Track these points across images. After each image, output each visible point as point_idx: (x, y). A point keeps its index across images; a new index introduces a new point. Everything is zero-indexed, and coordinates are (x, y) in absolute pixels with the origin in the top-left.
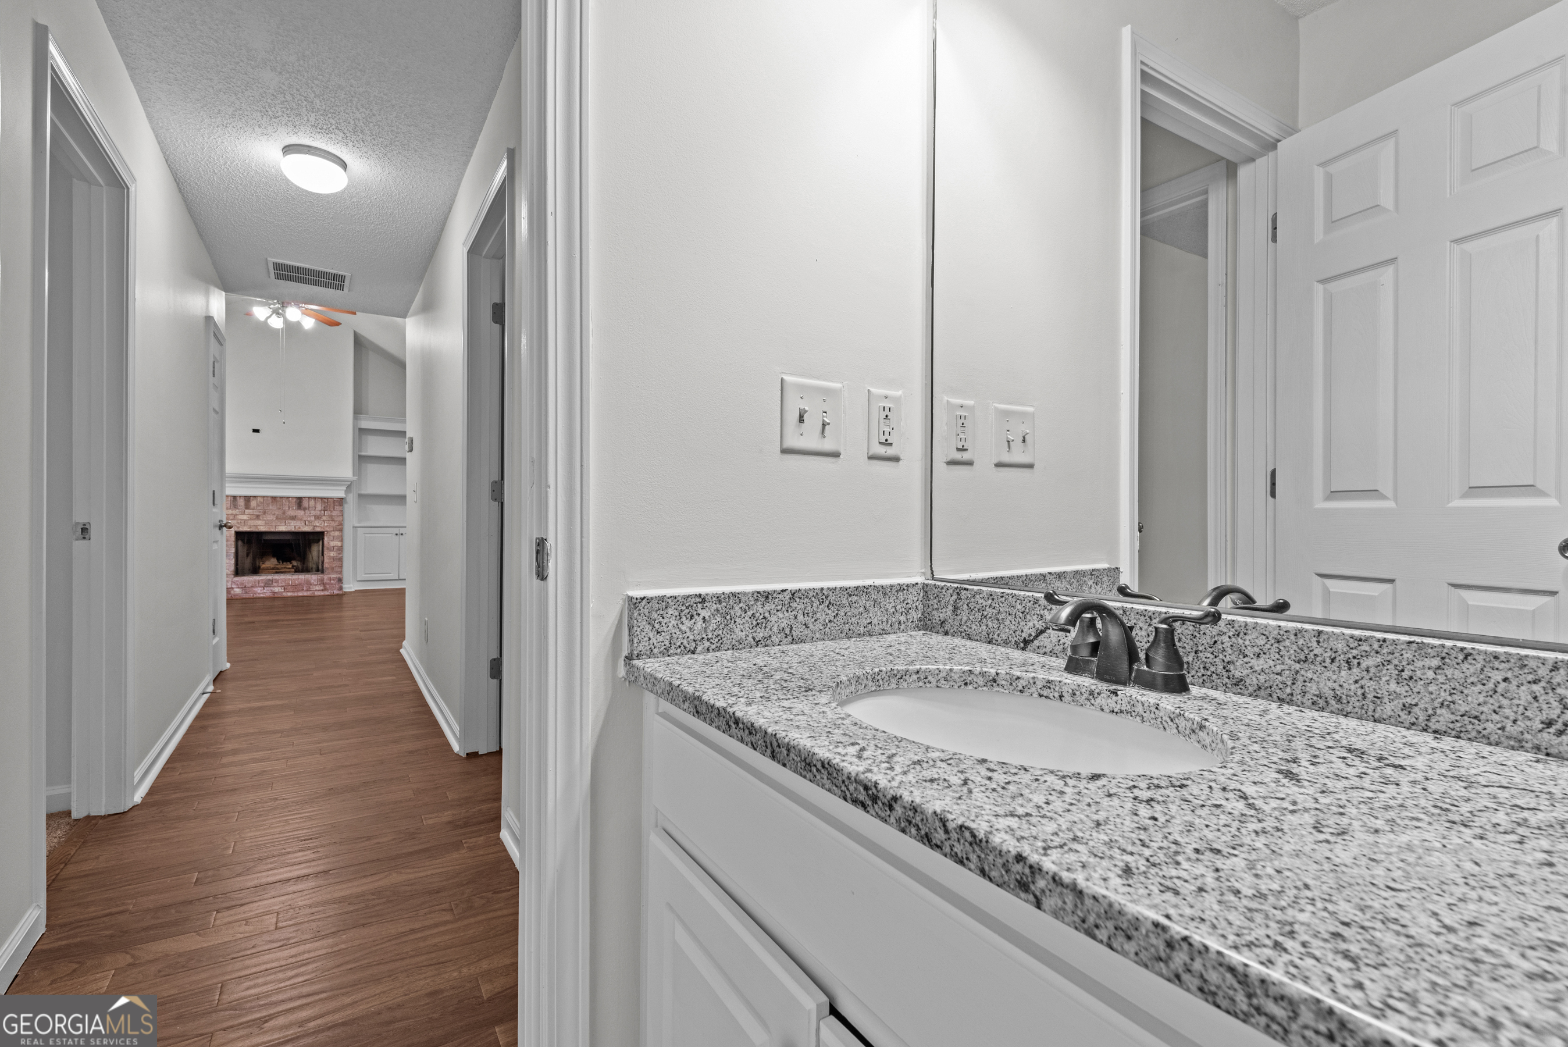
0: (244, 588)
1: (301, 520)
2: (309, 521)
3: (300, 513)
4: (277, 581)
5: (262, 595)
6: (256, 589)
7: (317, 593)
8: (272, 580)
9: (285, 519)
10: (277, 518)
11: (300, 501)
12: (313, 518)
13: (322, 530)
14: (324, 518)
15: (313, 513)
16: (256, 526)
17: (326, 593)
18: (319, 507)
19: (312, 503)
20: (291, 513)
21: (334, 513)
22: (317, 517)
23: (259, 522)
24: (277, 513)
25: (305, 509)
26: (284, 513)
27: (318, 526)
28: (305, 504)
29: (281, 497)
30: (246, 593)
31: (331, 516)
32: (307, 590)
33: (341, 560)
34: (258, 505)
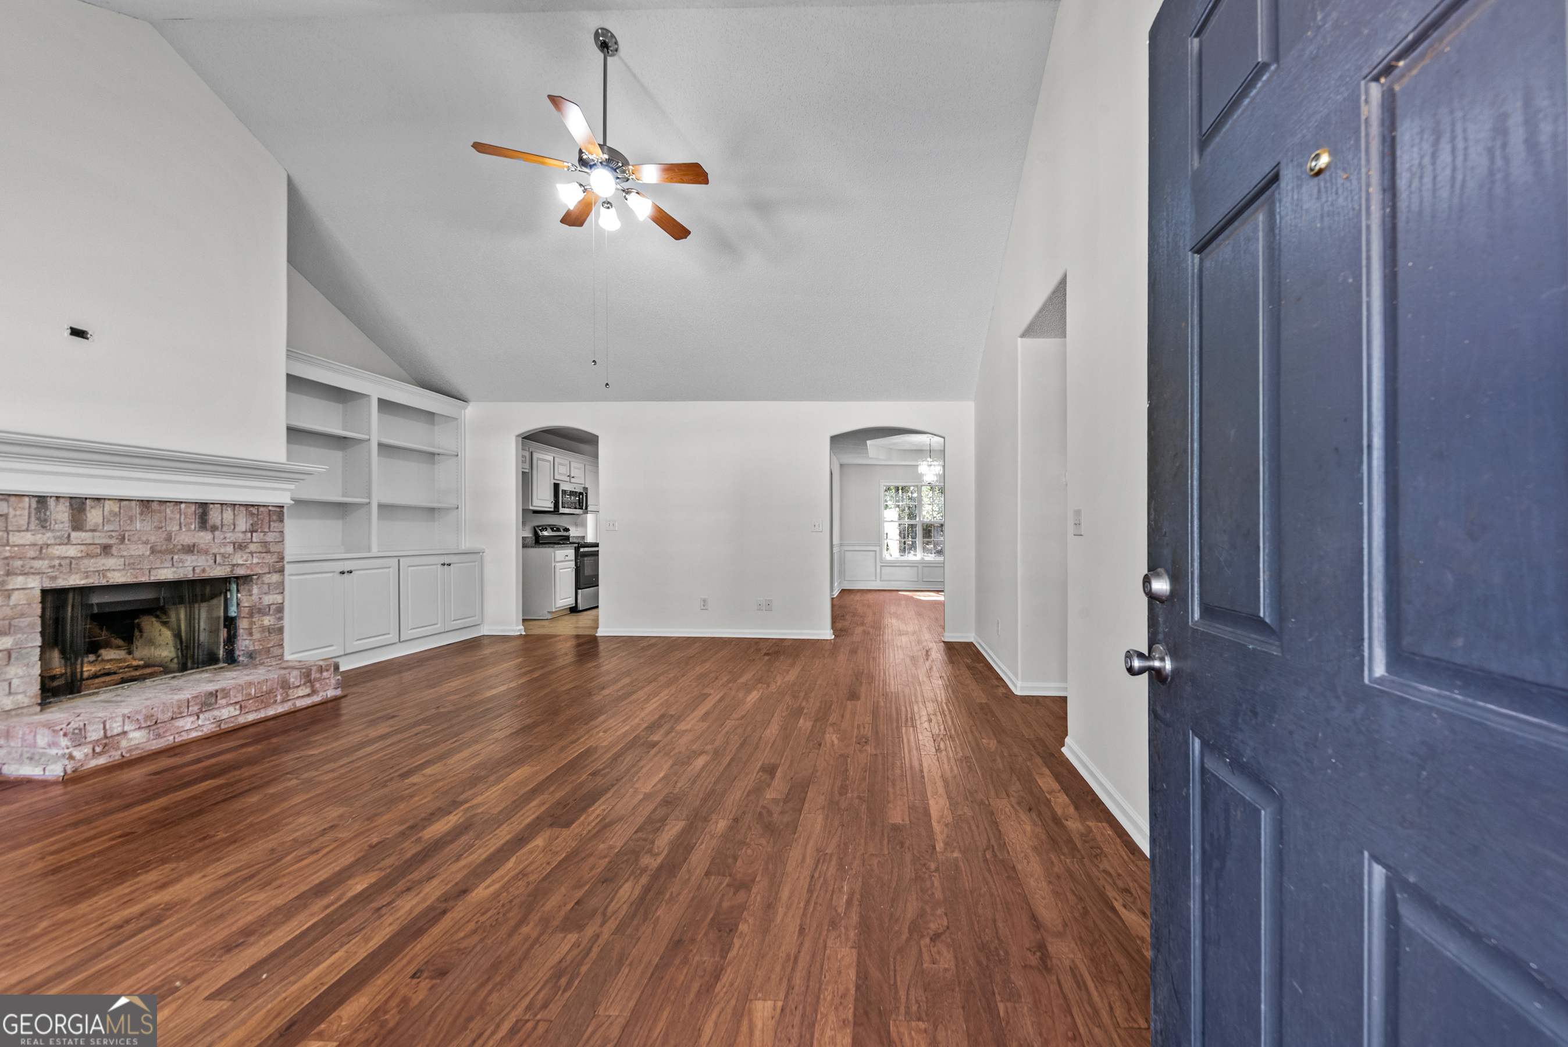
0: (153, 724)
1: (206, 552)
2: (223, 555)
3: (204, 538)
4: (225, 693)
5: (194, 734)
6: (180, 723)
7: (301, 703)
8: (214, 694)
9: (171, 552)
10: (153, 551)
11: (203, 508)
12: (230, 549)
13: (249, 572)
14: (252, 547)
15: (231, 537)
16: (103, 573)
17: (316, 699)
18: (243, 524)
19: (228, 514)
20: (185, 538)
21: (270, 537)
22: (240, 547)
23: (110, 562)
24: (152, 539)
25: (214, 529)
26: (169, 539)
27: (243, 563)
28: (214, 517)
29: (162, 502)
30: (159, 736)
31: (265, 544)
32: (283, 701)
33: (281, 630)
34: (105, 521)
